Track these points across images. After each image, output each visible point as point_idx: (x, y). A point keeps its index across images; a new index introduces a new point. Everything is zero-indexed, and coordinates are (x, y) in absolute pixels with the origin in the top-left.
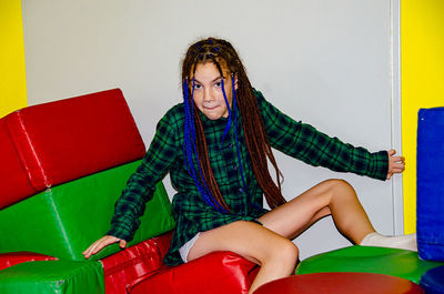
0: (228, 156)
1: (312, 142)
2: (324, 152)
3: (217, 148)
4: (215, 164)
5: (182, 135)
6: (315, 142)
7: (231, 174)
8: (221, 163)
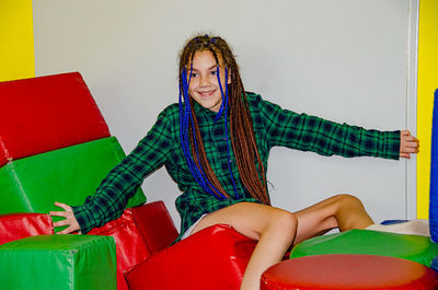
0: (222, 149)
1: (318, 132)
2: (332, 138)
3: (211, 140)
4: (209, 155)
5: (177, 127)
6: (321, 131)
7: (224, 167)
8: (214, 154)
